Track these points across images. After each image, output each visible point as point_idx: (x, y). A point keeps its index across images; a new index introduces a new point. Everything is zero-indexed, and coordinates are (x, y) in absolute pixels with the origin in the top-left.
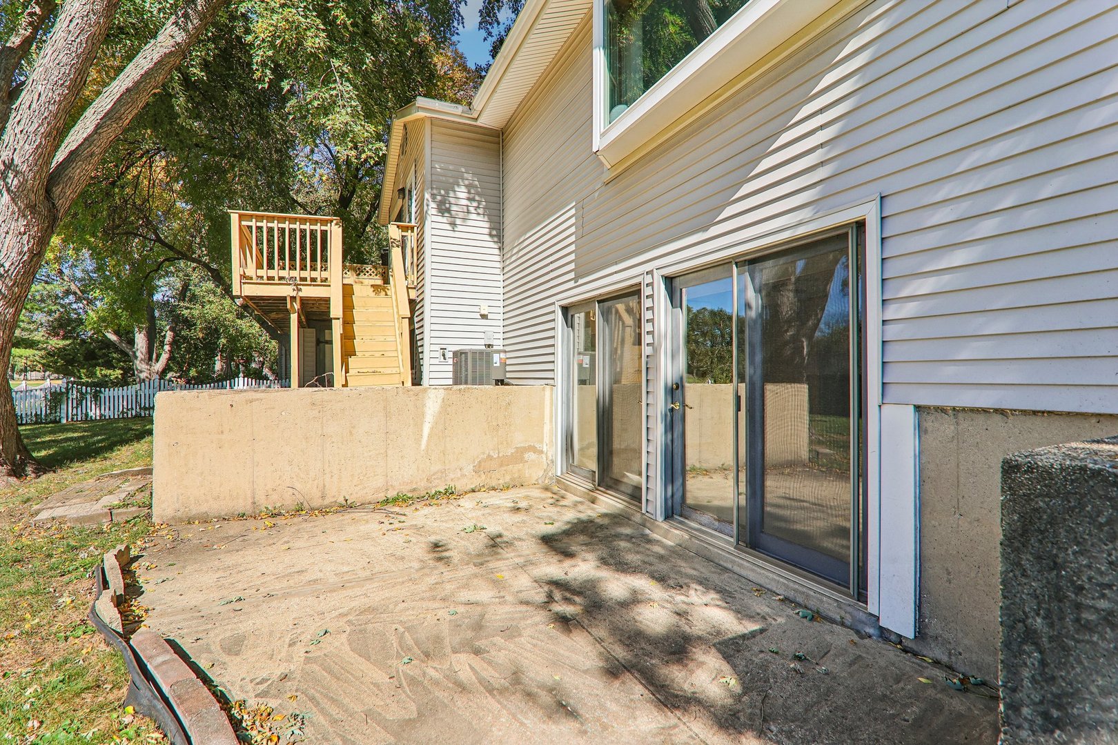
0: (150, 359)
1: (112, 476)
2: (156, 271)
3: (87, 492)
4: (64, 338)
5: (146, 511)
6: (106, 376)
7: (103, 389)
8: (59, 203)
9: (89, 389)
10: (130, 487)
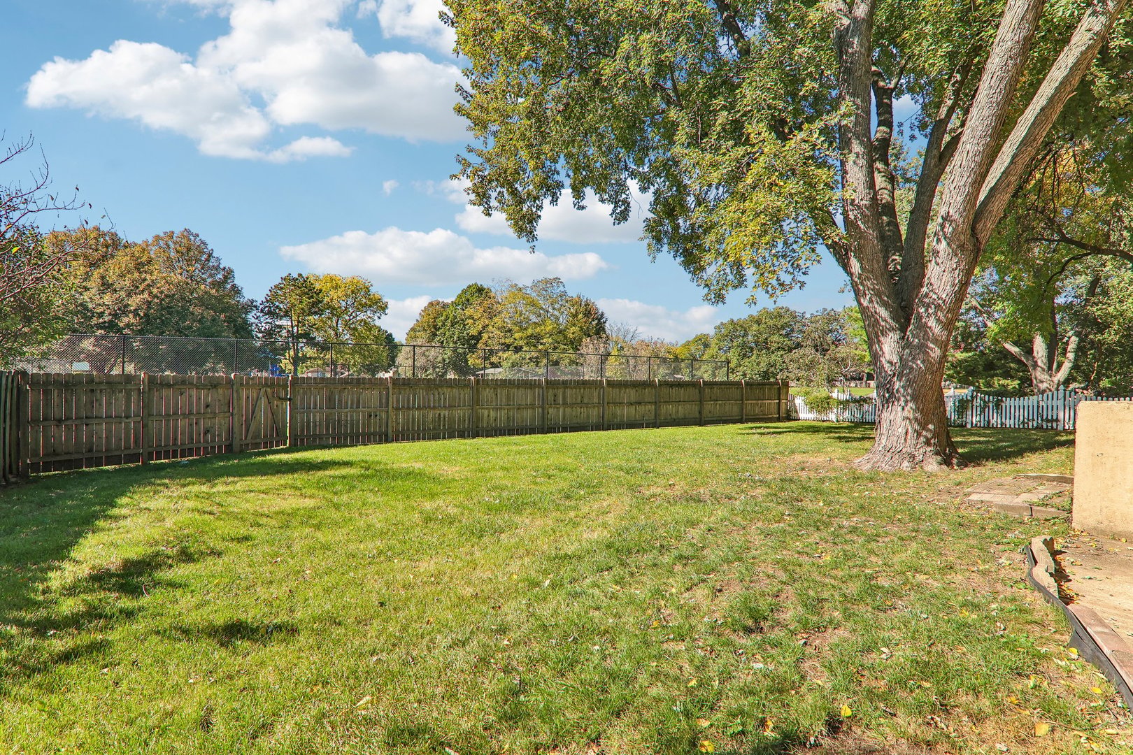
0: (1050, 368)
1: (1027, 477)
2: (1061, 273)
3: (1007, 487)
4: (966, 350)
5: (1065, 514)
6: (1003, 385)
7: (1004, 399)
8: (981, 236)
9: (991, 398)
10: (1046, 490)
